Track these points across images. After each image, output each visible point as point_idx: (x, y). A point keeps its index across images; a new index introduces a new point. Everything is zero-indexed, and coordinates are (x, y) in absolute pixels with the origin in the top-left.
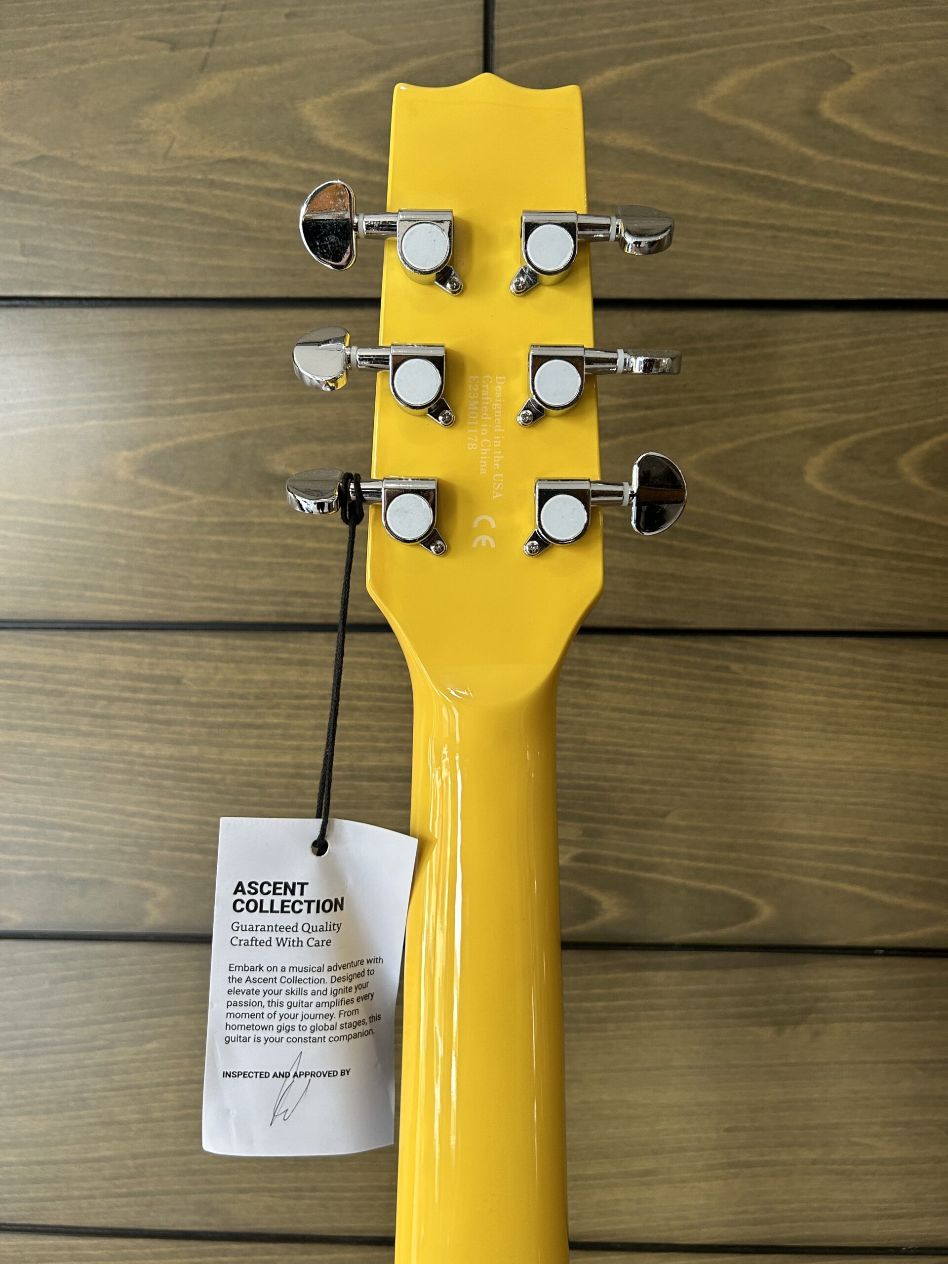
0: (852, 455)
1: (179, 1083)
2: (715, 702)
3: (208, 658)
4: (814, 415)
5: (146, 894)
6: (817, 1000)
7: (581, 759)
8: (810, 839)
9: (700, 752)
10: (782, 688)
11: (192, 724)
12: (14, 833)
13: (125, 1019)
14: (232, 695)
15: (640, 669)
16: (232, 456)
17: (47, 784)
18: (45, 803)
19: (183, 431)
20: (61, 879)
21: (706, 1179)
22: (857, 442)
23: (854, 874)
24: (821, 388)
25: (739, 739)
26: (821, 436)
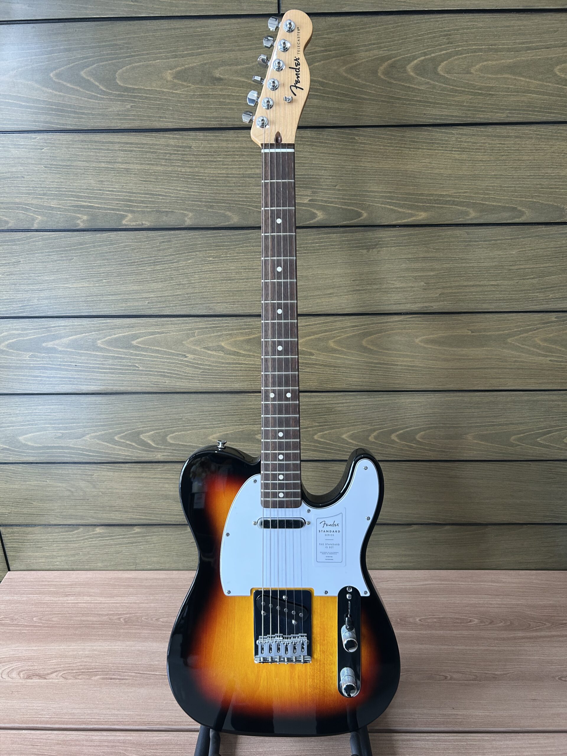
0: (392, 66)
1: (198, 272)
2: (351, 149)
3: (199, 140)
4: (381, 52)
5: (186, 215)
6: (379, 241)
7: (311, 169)
8: (377, 192)
9: (346, 166)
10: (371, 144)
11: (195, 161)
12: (145, 197)
13: (182, 254)
14: (207, 151)
15: (328, 140)
16: (203, 71)
17: (154, 182)
18: (153, 187)
19: (186, 63)
20: (160, 211)
21: (347, 295)
22: (395, 61)
23: (391, 202)
24: (383, 43)
25: (358, 161)
26: (383, 59)
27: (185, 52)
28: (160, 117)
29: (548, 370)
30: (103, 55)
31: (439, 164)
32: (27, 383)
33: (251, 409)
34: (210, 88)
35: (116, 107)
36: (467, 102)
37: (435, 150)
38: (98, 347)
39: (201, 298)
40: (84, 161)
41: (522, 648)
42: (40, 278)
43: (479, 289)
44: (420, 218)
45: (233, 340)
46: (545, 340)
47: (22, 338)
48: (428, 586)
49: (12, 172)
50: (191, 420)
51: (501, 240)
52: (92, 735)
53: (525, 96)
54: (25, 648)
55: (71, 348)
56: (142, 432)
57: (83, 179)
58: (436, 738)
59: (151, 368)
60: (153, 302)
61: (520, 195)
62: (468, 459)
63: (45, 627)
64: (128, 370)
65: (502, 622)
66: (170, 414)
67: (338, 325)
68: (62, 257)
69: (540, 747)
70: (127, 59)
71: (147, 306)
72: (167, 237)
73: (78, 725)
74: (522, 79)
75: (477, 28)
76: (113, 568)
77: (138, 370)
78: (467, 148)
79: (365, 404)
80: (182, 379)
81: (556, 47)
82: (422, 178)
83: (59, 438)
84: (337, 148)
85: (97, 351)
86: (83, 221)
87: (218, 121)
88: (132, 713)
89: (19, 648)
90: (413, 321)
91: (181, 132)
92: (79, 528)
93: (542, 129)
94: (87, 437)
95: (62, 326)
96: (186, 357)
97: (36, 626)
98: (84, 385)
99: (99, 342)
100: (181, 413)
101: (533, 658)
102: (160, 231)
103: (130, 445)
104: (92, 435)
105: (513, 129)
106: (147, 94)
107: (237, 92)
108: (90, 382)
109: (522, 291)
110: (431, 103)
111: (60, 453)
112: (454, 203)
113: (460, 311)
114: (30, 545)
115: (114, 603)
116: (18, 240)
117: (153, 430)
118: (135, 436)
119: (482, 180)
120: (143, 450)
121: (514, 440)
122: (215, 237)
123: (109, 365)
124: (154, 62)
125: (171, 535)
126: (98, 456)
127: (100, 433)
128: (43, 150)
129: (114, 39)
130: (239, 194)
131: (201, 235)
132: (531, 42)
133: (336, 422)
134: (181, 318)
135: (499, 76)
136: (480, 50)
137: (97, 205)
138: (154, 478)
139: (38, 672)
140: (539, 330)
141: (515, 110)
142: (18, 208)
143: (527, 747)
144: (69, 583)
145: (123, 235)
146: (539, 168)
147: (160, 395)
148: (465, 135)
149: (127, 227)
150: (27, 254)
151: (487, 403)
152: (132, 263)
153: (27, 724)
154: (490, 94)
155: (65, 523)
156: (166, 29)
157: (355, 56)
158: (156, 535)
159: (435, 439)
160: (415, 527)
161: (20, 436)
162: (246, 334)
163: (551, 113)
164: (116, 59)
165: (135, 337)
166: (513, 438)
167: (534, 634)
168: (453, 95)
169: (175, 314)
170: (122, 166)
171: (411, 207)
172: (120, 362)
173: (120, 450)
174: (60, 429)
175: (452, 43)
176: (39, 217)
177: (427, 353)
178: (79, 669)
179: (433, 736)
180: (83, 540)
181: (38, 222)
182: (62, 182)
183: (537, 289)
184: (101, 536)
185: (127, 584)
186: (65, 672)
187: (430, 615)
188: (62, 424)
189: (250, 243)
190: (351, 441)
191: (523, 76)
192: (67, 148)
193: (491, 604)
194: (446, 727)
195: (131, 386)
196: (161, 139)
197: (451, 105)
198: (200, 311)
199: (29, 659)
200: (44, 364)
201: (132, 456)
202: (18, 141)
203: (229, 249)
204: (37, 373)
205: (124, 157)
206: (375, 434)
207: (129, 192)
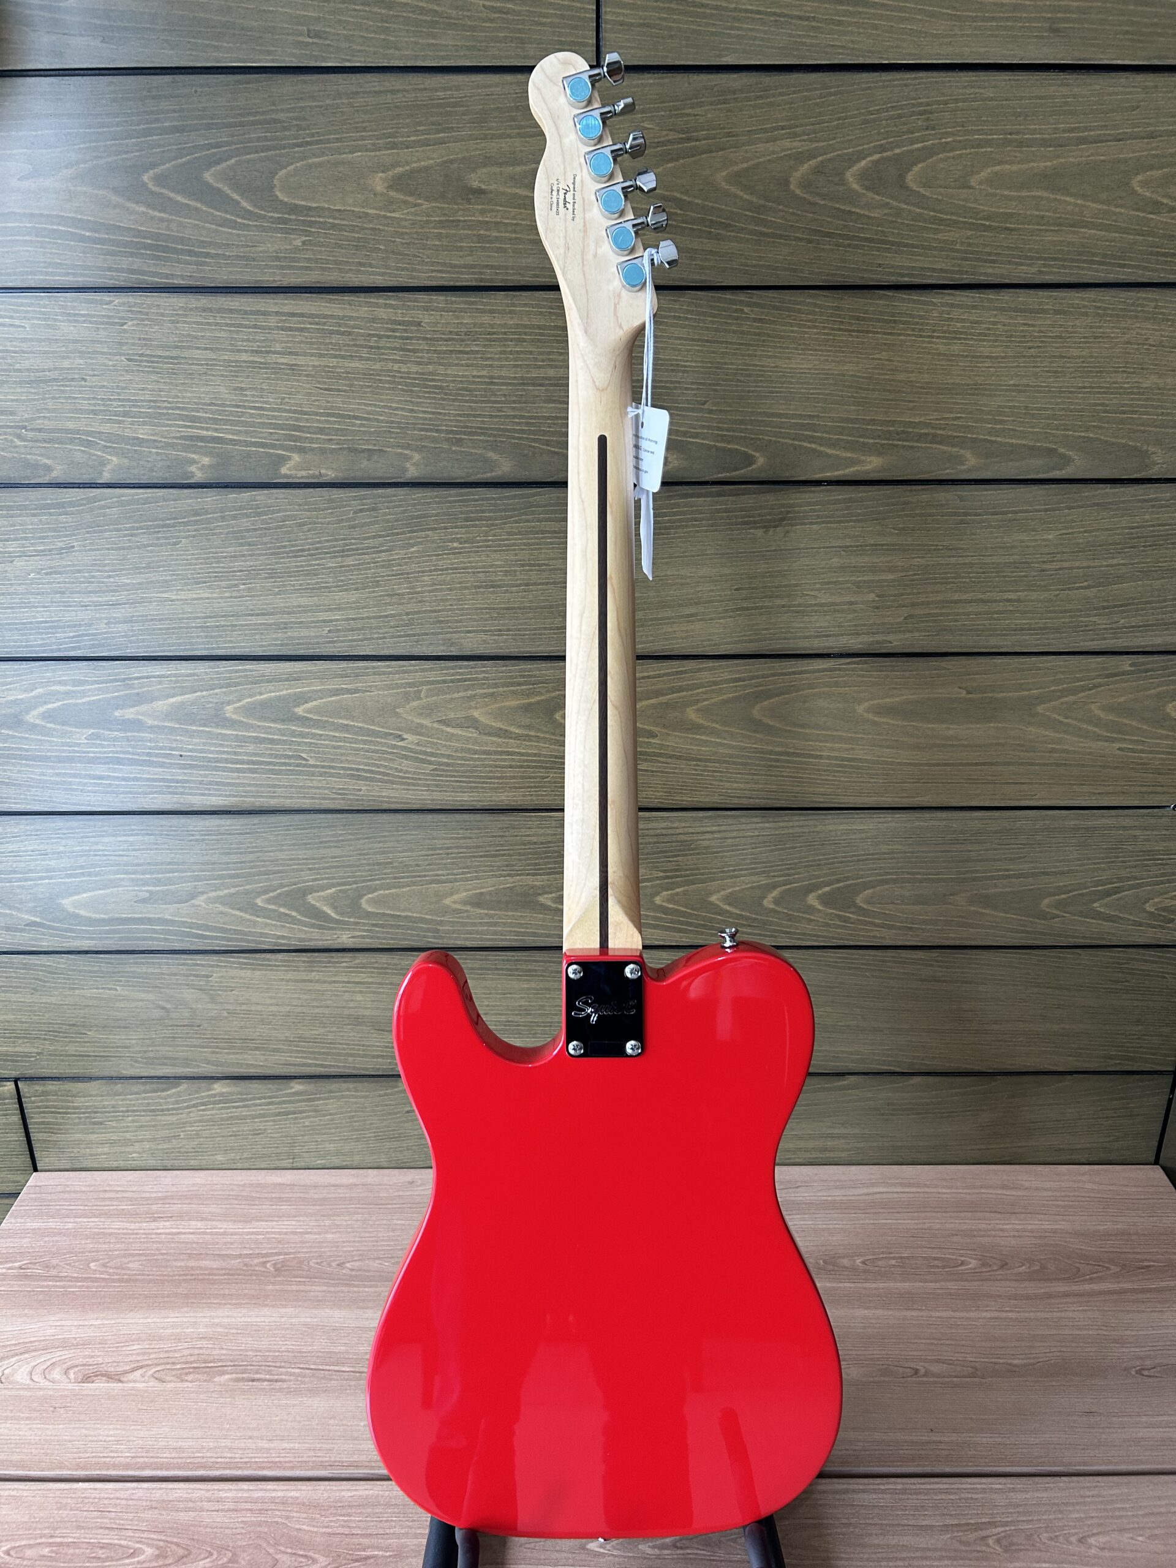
0: (818, 171)
1: (430, 571)
2: (734, 332)
3: (437, 309)
4: (796, 144)
5: (407, 458)
6: (789, 512)
8: (786, 416)
9: (726, 364)
10: (774, 322)
11: (428, 351)
12: (327, 422)
13: (398, 534)
14: (451, 333)
15: (691, 312)
16: (446, 176)
17: (345, 391)
18: (344, 403)
19: (415, 159)
20: (356, 450)
21: (723, 618)
22: (822, 162)
23: (812, 437)
24: (801, 125)
25: (749, 355)
26: (800, 158)
27: (413, 138)
28: (361, 264)
29: (1116, 768)
30: (250, 141)
31: (907, 363)
32: (82, 791)
33: (530, 843)
34: (460, 209)
35: (273, 244)
36: (962, 243)
37: (900, 335)
38: (226, 719)
39: (434, 623)
40: (206, 349)
41: (1063, 1314)
42: (112, 580)
43: (982, 608)
44: (868, 467)
45: (497, 705)
46: (1111, 709)
47: (73, 701)
48: (878, 1196)
49: (62, 369)
50: (411, 866)
51: (1026, 511)
52: (219, 1490)
53: (1074, 232)
54: (75, 1323)
55: (172, 720)
56: (312, 890)
57: (204, 385)
58: (899, 1487)
59: (332, 760)
60: (338, 630)
61: (1064, 425)
62: (957, 943)
63: (114, 1281)
64: (285, 764)
65: (1023, 1265)
66: (368, 854)
67: (706, 676)
68: (158, 539)
69: (1102, 1502)
70: (297, 149)
71: (327, 637)
72: (368, 501)
73: (191, 1469)
74: (1068, 199)
75: (982, 100)
76: (247, 1165)
77: (305, 766)
78: (961, 333)
79: (757, 833)
80: (393, 783)
81: (1135, 138)
82: (873, 390)
83: (144, 901)
84: (707, 329)
85: (224, 726)
86: (202, 468)
87: (475, 273)
88: (297, 1445)
89: (63, 1323)
90: (853, 670)
91: (400, 294)
92: (179, 1085)
93: (1106, 295)
94: (200, 901)
95: (154, 677)
96: (403, 739)
97: (96, 1280)
98: (196, 794)
99: (228, 708)
100: (391, 852)
101: (1086, 1332)
102: (356, 490)
103: (286, 915)
104: (212, 894)
105: (1051, 297)
106: (335, 219)
107: (514, 218)
108: (209, 789)
109: (1065, 611)
110: (892, 243)
111: (145, 931)
112: (935, 439)
113: (944, 650)
114: (80, 1118)
115: (253, 1233)
116: (72, 504)
117: (333, 885)
118: (297, 898)
119: (991, 395)
120: (313, 926)
121: (1048, 906)
122: (464, 501)
123: (247, 754)
124: (350, 156)
125: (366, 1097)
126: (222, 938)
127: (226, 891)
128: (125, 327)
129: (272, 110)
130: (515, 417)
131: (436, 497)
132: (1086, 129)
133: (698, 869)
134: (394, 663)
135: (1024, 193)
136: (988, 143)
137: (231, 437)
138: (334, 982)
139: (104, 1368)
140: (1099, 689)
141: (1055, 259)
142: (72, 441)
143: (1078, 1503)
144: (160, 1195)
145: (282, 496)
146: (1101, 372)
147: (350, 816)
148: (958, 306)
149: (290, 480)
150: (88, 532)
151: (996, 832)
152: (298, 551)
153: (87, 1470)
154: (1007, 229)
155: (153, 1073)
156: (376, 92)
157: (746, 152)
158: (334, 1097)
159: (893, 903)
160: (853, 1079)
161: (63, 898)
162: (523, 693)
163: (1123, 266)
164: (274, 148)
165: (301, 699)
166: (1046, 901)
167: (1087, 1287)
168: (935, 229)
169: (382, 653)
170: (285, 361)
171: (851, 446)
172: (271, 749)
173: (266, 925)
174: (144, 885)
175: (933, 129)
176: (114, 459)
177: (880, 734)
178: (187, 1363)
179: (895, 1483)
180: (188, 1107)
181: (112, 467)
182: (161, 390)
183: (1095, 609)
184: (225, 1099)
185: (278, 1195)
186: (159, 1368)
187: (883, 1253)
188: (151, 873)
189: (533, 513)
190: (727, 908)
191: (1071, 195)
192: (173, 322)
193: (1002, 1230)
194: (919, 1466)
195: (292, 797)
196: (360, 308)
197: (930, 248)
198: (431, 648)
199: (85, 1344)
200: (117, 752)
201: (289, 938)
202: (74, 308)
203: (493, 525)
204: (100, 770)
205: (287, 342)
206: (775, 893)
207: (295, 412)
